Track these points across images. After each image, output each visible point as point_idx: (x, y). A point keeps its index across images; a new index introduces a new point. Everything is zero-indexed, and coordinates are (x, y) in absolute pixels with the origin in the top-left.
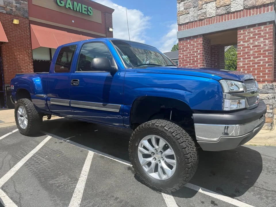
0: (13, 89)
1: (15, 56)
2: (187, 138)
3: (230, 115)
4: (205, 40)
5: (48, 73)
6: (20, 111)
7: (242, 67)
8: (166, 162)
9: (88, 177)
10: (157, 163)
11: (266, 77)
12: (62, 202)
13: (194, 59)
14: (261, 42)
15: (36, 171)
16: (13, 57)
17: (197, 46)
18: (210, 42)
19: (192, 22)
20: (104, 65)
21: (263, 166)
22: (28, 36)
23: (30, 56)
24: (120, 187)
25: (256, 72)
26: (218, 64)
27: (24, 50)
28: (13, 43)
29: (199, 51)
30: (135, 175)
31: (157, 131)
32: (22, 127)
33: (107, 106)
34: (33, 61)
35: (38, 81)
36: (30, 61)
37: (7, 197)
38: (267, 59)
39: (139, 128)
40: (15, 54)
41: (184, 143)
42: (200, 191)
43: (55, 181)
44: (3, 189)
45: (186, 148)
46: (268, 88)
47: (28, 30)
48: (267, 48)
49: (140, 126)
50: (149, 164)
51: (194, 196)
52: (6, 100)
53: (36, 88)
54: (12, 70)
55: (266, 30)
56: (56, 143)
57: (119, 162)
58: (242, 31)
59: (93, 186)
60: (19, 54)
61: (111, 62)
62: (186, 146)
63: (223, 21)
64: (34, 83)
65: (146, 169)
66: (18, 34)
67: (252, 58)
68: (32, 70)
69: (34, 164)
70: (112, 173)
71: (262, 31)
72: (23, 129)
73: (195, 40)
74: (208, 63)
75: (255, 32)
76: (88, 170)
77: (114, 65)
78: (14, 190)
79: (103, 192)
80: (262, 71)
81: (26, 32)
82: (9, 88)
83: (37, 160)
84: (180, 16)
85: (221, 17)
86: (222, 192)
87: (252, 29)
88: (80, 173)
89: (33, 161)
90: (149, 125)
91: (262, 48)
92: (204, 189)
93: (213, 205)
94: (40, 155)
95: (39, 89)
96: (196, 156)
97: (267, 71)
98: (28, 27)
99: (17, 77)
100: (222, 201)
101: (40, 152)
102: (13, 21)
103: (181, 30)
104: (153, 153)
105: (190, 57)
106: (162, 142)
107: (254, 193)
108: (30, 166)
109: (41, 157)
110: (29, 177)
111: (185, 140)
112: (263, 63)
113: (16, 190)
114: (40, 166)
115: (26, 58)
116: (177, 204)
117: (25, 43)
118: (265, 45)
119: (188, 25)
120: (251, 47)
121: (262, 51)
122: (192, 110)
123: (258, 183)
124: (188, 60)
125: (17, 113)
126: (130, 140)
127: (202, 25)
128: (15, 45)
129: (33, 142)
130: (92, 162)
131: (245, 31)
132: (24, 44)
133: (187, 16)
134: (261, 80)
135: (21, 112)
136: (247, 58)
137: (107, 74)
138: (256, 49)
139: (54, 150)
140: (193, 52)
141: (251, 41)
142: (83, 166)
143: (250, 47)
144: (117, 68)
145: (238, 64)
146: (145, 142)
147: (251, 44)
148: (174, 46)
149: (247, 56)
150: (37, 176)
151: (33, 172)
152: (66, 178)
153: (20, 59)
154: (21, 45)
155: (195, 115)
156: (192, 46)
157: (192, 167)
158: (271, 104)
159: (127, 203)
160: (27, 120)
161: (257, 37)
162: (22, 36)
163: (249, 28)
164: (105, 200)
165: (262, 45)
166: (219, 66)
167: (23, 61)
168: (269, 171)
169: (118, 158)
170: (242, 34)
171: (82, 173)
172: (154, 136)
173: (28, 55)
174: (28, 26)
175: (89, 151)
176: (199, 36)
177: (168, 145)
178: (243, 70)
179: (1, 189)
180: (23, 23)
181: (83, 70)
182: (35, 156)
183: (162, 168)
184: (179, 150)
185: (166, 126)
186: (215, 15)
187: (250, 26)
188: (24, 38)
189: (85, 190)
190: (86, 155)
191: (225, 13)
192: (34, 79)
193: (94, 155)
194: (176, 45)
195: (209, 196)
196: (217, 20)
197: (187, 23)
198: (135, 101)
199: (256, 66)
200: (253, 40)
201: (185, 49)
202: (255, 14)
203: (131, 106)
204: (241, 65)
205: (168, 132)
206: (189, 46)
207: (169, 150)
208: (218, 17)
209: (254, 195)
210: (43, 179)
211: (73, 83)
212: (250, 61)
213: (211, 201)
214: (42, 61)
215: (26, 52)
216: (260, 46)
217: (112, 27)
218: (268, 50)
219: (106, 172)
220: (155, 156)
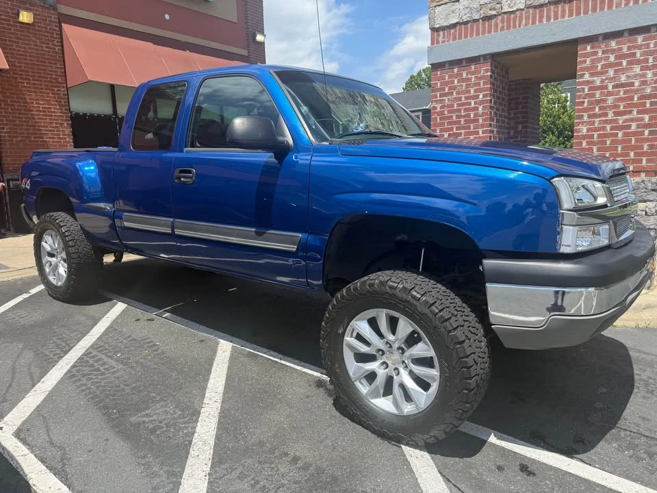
0: (28, 187)
1: (26, 103)
2: (466, 318)
3: (575, 263)
4: (496, 67)
5: (116, 149)
6: (46, 242)
7: (584, 137)
8: (411, 373)
9: (222, 407)
10: (389, 374)
11: (644, 162)
12: (165, 469)
13: (469, 115)
14: (635, 76)
15: (96, 391)
16: (23, 106)
17: (475, 84)
18: (507, 73)
19: (466, 23)
20: (260, 134)
21: (636, 377)
22: (56, 53)
23: (63, 103)
24: (302, 431)
25: (620, 149)
26: (523, 127)
27: (49, 89)
28: (20, 71)
29: (481, 97)
30: (334, 400)
31: (395, 301)
32: (54, 282)
33: (265, 235)
34: (71, 117)
35: (89, 169)
36: (63, 116)
37: (32, 456)
38: (646, 118)
39: (347, 292)
40: (25, 99)
41: (459, 329)
42: (493, 439)
43: (144, 416)
44: (19, 436)
45: (464, 341)
46: (646, 189)
47: (56, 38)
48: (648, 91)
49: (350, 287)
50: (371, 377)
51: (479, 453)
52: (7, 212)
53: (87, 187)
54: (19, 139)
55: (648, 46)
56: (139, 320)
57: (294, 369)
58: (589, 48)
59: (236, 429)
60: (38, 100)
61: (276, 127)
62: (464, 338)
63: (542, 22)
64: (81, 174)
65: (363, 388)
66: (32, 49)
67: (611, 116)
68: (70, 139)
69: (89, 375)
70: (279, 397)
71: (639, 47)
72: (56, 287)
73: (473, 67)
74: (503, 125)
75: (620, 49)
76: (221, 389)
77: (283, 135)
78: (47, 439)
79: (261, 444)
80: (633, 148)
81: (50, 43)
82: (14, 182)
83: (96, 364)
84: (435, 7)
85: (537, 11)
86: (544, 441)
87: (613, 44)
88: (203, 396)
89: (86, 366)
90: (373, 286)
91: (636, 91)
92: (502, 435)
93: (524, 475)
94: (102, 351)
95: (93, 190)
96: (486, 359)
97: (646, 147)
98: (55, 30)
99: (36, 158)
100: (546, 464)
101: (102, 344)
102: (18, 15)
103: (438, 42)
104: (380, 350)
105: (459, 111)
106: (405, 327)
107: (619, 446)
108: (79, 380)
109: (106, 355)
110: (80, 406)
111: (462, 323)
112: (638, 126)
113: (51, 439)
114: (105, 379)
115: (53, 110)
116: (440, 473)
117: (50, 71)
118: (644, 83)
119: (456, 31)
120: (610, 88)
121: (636, 99)
122: (481, 250)
123: (626, 419)
124: (454, 118)
125: (40, 248)
126: (325, 319)
127: (490, 32)
128: (26, 75)
129: (83, 319)
130: (229, 368)
131: (597, 47)
132: (48, 74)
133: (454, 8)
134: (631, 168)
135: (50, 246)
136: (600, 116)
137: (266, 157)
138: (622, 93)
139: (135, 340)
140: (466, 98)
141: (611, 73)
142: (208, 380)
143: (606, 87)
144: (291, 141)
145: (577, 129)
146: (361, 325)
147: (611, 79)
148: (411, 77)
149: (600, 108)
150: (100, 403)
151: (90, 393)
152: (171, 408)
153: (40, 111)
154: (40, 77)
155: (488, 263)
156: (464, 84)
157: (478, 386)
158: (652, 227)
159: (320, 471)
160: (66, 265)
161: (624, 63)
162: (42, 54)
163: (606, 41)
164: (267, 463)
165: (637, 84)
166: (526, 132)
167: (46, 115)
168: (650, 389)
169: (290, 359)
170: (587, 55)
171: (207, 395)
172: (385, 311)
173: (57, 101)
174: (57, 29)
175: (221, 341)
176: (482, 59)
177: (419, 334)
178: (588, 143)
179: (16, 437)
180: (43, 20)
181: (203, 145)
182: (90, 353)
183: (402, 386)
184: (447, 347)
185: (416, 289)
186: (524, 5)
187: (608, 36)
188: (48, 59)
189: (218, 438)
190: (214, 352)
191: (549, 2)
192: (79, 165)
193: (234, 349)
194: (415, 74)
195: (515, 453)
196: (527, 18)
197: (454, 26)
198: (338, 227)
199: (620, 134)
200: (615, 70)
201: (447, 89)
202: (623, 6)
203: (327, 238)
204: (585, 131)
205: (420, 303)
206: (456, 81)
207: (420, 345)
208: (531, 11)
209: (620, 449)
210: (115, 411)
211: (179, 178)
212: (606, 122)
213: (520, 465)
214: (92, 115)
215: (53, 94)
216: (632, 84)
217: (262, 32)
218: (649, 96)
219: (265, 392)
220: (384, 359)
